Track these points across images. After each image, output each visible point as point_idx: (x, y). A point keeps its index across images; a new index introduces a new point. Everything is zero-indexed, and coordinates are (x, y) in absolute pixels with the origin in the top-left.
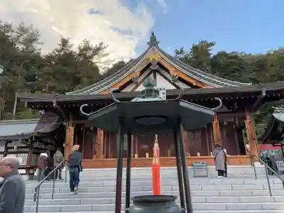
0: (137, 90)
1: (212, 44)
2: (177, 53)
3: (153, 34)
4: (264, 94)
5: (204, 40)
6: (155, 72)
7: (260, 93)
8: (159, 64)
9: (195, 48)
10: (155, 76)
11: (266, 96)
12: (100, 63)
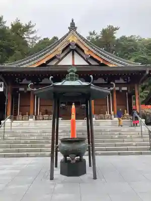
0: (59, 64)
1: (116, 29)
2: (91, 34)
3: (73, 21)
4: (147, 73)
5: (111, 25)
6: (73, 51)
7: (145, 72)
8: (76, 45)
9: (104, 32)
10: (73, 54)
11: (149, 74)
12: (29, 38)
